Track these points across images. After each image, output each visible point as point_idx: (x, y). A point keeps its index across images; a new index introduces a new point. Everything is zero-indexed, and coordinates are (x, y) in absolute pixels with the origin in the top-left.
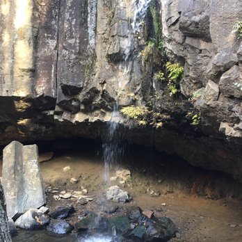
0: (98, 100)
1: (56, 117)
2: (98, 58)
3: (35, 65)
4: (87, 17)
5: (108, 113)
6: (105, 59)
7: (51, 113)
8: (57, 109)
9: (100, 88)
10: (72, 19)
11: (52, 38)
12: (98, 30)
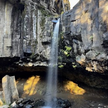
0: (38, 58)
1: (20, 64)
2: (38, 43)
3: (12, 45)
4: (33, 27)
5: (42, 63)
6: (41, 43)
7: (18, 63)
8: (20, 61)
9: (39, 54)
10: (27, 28)
11: (18, 34)
12: (38, 33)
